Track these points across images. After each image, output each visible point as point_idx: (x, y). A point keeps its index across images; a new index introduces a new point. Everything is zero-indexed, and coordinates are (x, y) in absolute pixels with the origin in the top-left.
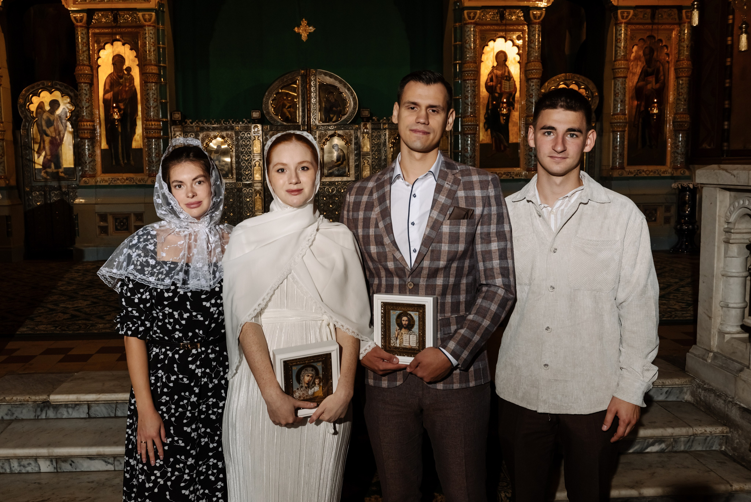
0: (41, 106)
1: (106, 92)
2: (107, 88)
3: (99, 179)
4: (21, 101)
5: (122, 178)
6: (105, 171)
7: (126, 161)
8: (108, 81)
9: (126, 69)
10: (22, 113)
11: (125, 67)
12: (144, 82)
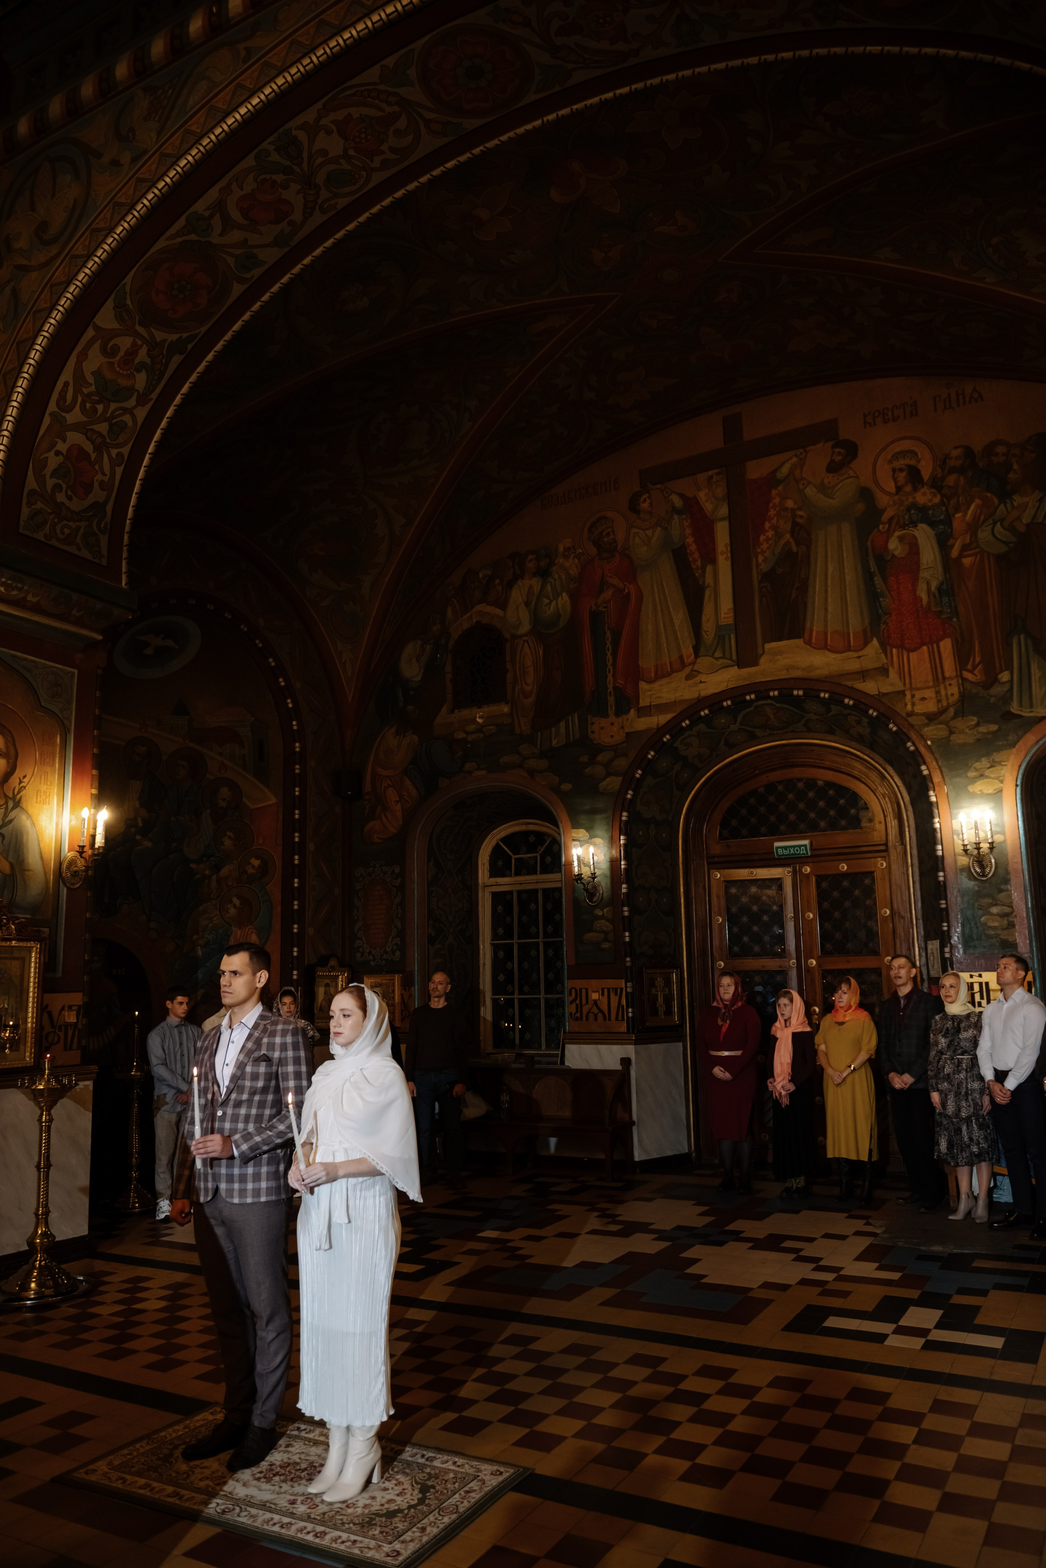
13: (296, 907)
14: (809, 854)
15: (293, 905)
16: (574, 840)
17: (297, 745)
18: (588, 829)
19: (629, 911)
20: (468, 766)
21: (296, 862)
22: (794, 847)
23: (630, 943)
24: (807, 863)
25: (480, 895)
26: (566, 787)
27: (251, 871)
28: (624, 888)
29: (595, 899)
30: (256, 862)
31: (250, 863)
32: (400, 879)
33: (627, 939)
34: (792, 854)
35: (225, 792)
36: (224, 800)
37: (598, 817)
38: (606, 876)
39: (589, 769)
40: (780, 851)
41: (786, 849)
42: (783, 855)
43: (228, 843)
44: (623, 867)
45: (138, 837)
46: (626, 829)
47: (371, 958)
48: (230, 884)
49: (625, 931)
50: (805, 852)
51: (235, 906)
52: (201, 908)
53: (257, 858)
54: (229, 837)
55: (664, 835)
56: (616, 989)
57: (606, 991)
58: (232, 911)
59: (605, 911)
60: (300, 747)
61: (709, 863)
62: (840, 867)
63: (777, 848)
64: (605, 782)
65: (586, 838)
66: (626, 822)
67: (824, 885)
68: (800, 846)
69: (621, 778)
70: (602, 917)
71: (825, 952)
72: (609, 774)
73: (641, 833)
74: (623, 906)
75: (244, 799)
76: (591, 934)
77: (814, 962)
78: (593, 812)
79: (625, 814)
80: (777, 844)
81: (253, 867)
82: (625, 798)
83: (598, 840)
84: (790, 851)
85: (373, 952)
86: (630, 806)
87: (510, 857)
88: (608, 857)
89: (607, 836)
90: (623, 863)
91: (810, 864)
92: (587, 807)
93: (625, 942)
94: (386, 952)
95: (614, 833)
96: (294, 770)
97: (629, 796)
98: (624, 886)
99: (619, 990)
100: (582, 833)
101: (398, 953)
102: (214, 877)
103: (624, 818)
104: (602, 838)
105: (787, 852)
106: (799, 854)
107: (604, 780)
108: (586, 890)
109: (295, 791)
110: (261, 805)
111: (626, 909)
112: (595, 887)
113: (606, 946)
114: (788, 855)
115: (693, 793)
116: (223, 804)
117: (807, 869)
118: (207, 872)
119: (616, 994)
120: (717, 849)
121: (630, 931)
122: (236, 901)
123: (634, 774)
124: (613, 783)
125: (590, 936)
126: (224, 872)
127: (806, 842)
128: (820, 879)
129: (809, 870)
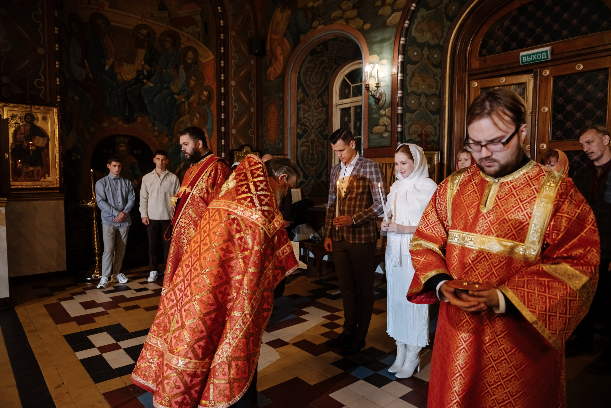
13: (223, 117)
14: (549, 58)
15: (221, 116)
16: (370, 63)
17: (222, 21)
18: (379, 54)
19: (403, 110)
20: (315, 23)
21: (223, 91)
22: (537, 53)
23: (402, 133)
24: (547, 67)
25: (334, 110)
26: (367, 26)
27: (204, 98)
28: (399, 94)
29: (381, 102)
30: (206, 93)
31: (203, 94)
32: (282, 101)
33: (399, 130)
34: (535, 60)
35: (190, 54)
36: (190, 59)
37: (386, 44)
38: (388, 86)
39: (381, 10)
40: (524, 59)
41: (529, 57)
42: (527, 62)
43: (192, 83)
44: (399, 78)
45: (145, 81)
46: (404, 51)
47: (270, 147)
48: (194, 106)
49: (398, 124)
50: (545, 57)
51: (197, 118)
52: (181, 119)
53: (206, 91)
54: (193, 80)
55: (436, 56)
56: (391, 164)
57: (384, 165)
58: (196, 121)
59: (387, 110)
60: (224, 23)
61: (469, 76)
62: (577, 68)
63: (522, 56)
64: (391, 18)
65: (377, 61)
66: (404, 46)
67: (561, 83)
68: (541, 53)
69: (401, 13)
70: (385, 115)
71: (555, 137)
72: (393, 11)
73: (415, 54)
74: (398, 106)
75: (200, 58)
76: (378, 127)
77: (545, 146)
78: (383, 41)
79: (403, 39)
80: (522, 54)
81: (205, 96)
82: (403, 27)
83: (385, 61)
84: (533, 58)
85: (271, 144)
86: (407, 33)
87: (350, 86)
88: (390, 72)
89: (390, 57)
90: (399, 75)
91: (550, 68)
92: (379, 39)
93: (398, 132)
94: (276, 144)
95: (395, 54)
96: (220, 37)
97: (406, 25)
98: (400, 92)
99: (392, 165)
100: (375, 58)
101: (281, 144)
102: (187, 102)
103: (402, 42)
104: (387, 59)
105: (531, 59)
106: (541, 59)
107: (390, 16)
108: (373, 96)
109: (221, 50)
110: (207, 60)
111: (399, 108)
112: (381, 95)
113: (386, 135)
114: (531, 61)
115: (460, 22)
116: (190, 61)
117: (547, 72)
118: (183, 100)
119: (390, 168)
120: (476, 64)
121: (402, 124)
122: (198, 116)
123: (410, 7)
124: (396, 17)
125: (377, 129)
126: (192, 99)
127: (548, 48)
128: (557, 79)
129: (548, 72)
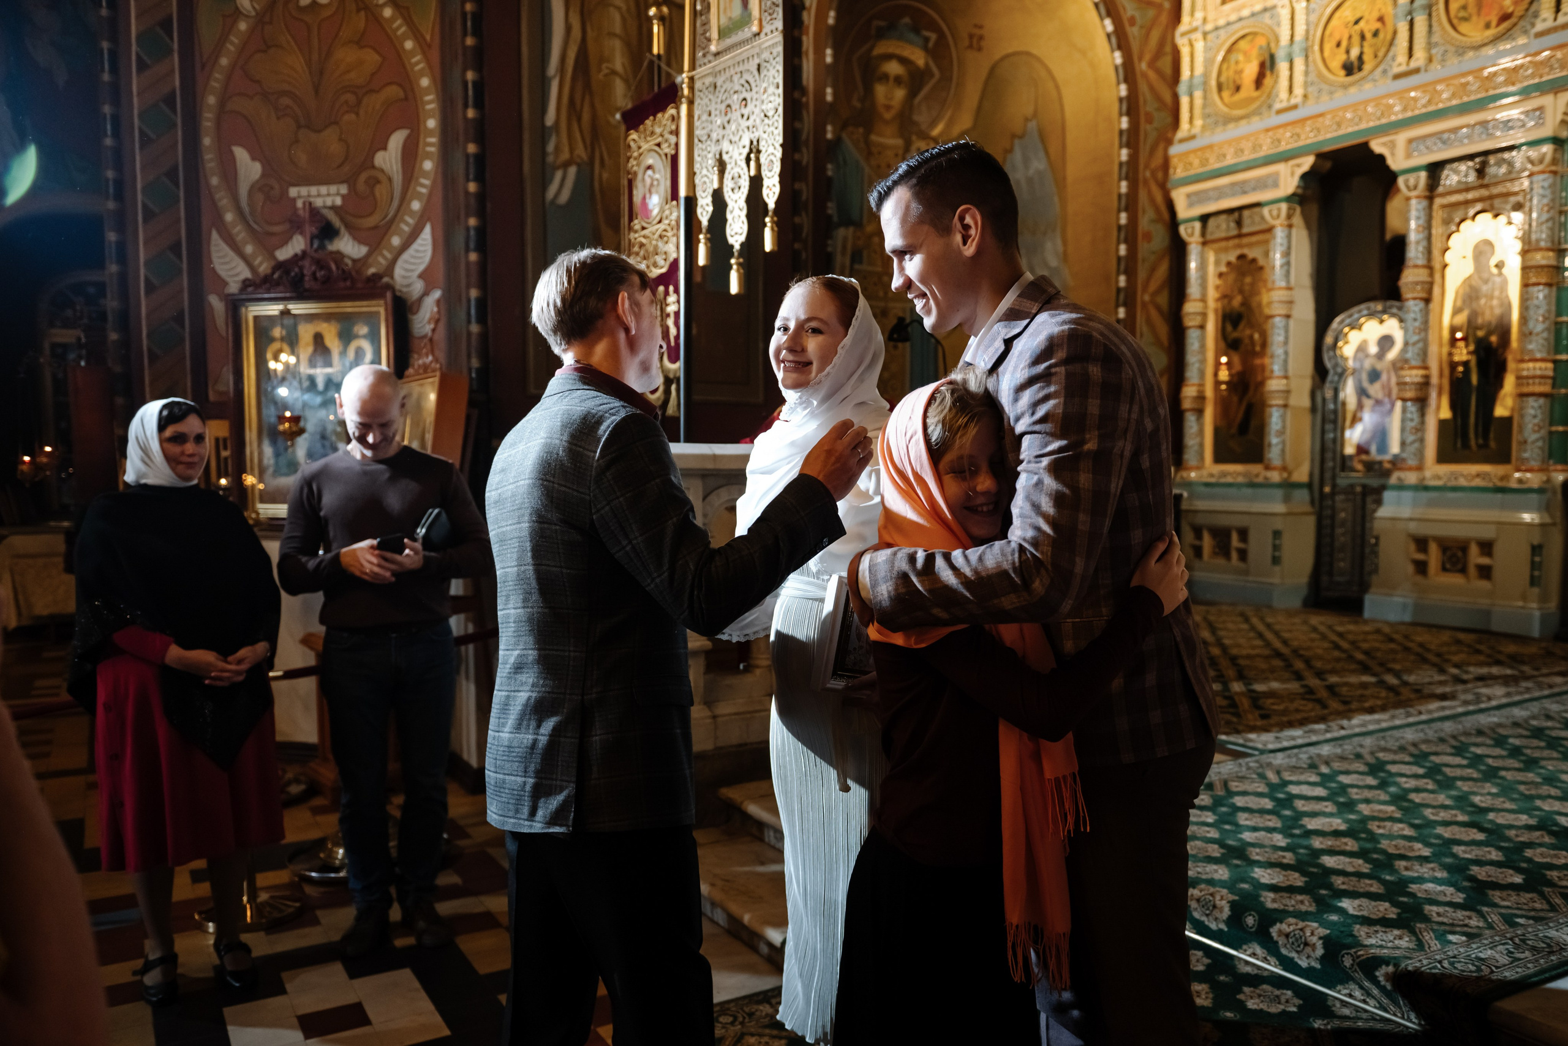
0: (1362, 349)
1: (1456, 311)
2: (1459, 303)
3: (1428, 474)
4: (1329, 339)
5: (1469, 472)
6: (1443, 457)
7: (1481, 441)
8: (1461, 292)
9: (1497, 266)
10: (1330, 359)
11: (1493, 262)
12: (1525, 285)
